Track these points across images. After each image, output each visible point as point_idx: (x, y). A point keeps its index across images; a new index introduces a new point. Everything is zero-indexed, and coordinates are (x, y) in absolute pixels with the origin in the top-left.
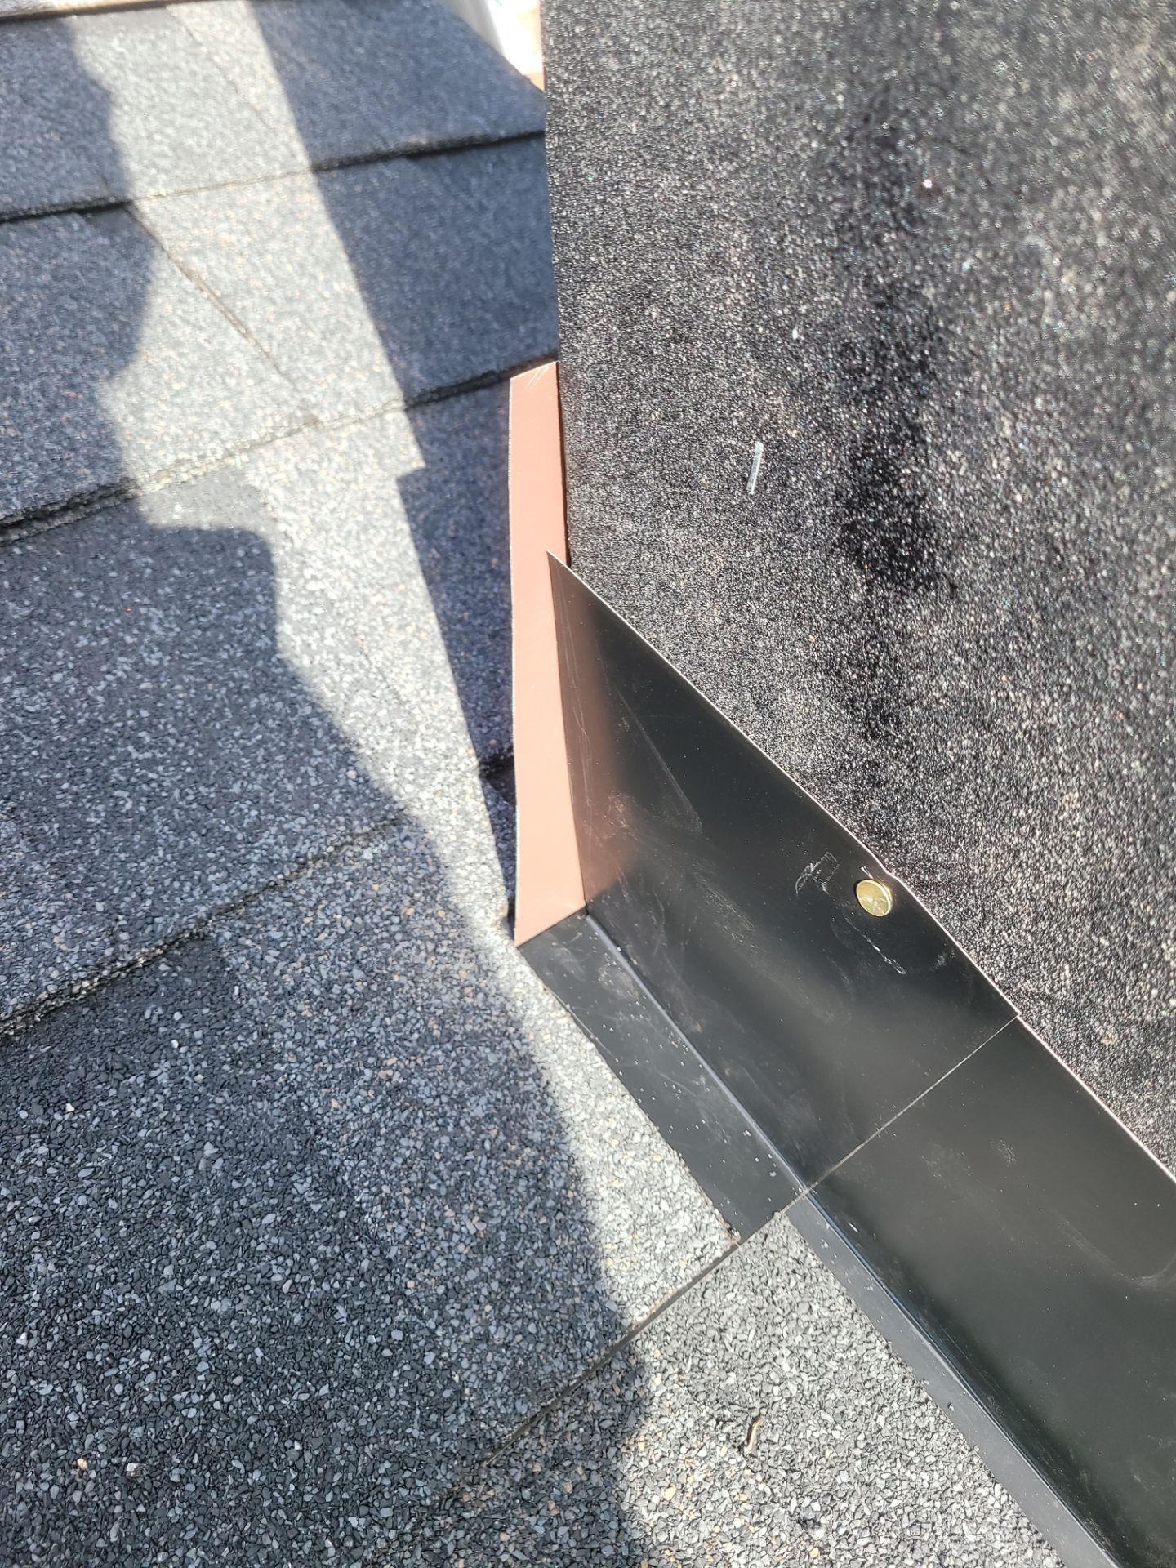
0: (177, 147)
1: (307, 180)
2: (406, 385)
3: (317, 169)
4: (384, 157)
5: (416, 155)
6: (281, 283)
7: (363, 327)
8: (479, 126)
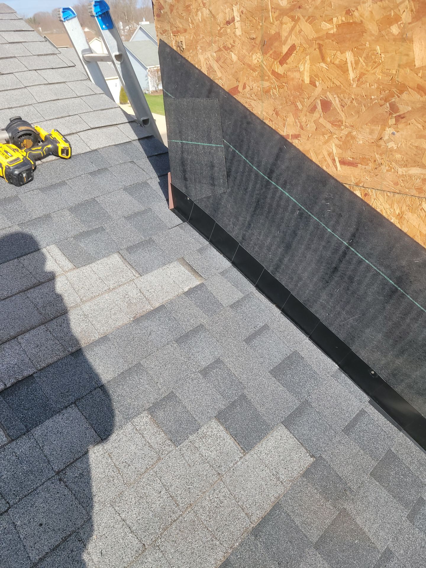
0: (136, 156)
1: (147, 158)
2: (158, 175)
3: (148, 157)
4: (153, 156)
5: (156, 155)
6: (147, 168)
7: (154, 171)
8: (162, 152)
